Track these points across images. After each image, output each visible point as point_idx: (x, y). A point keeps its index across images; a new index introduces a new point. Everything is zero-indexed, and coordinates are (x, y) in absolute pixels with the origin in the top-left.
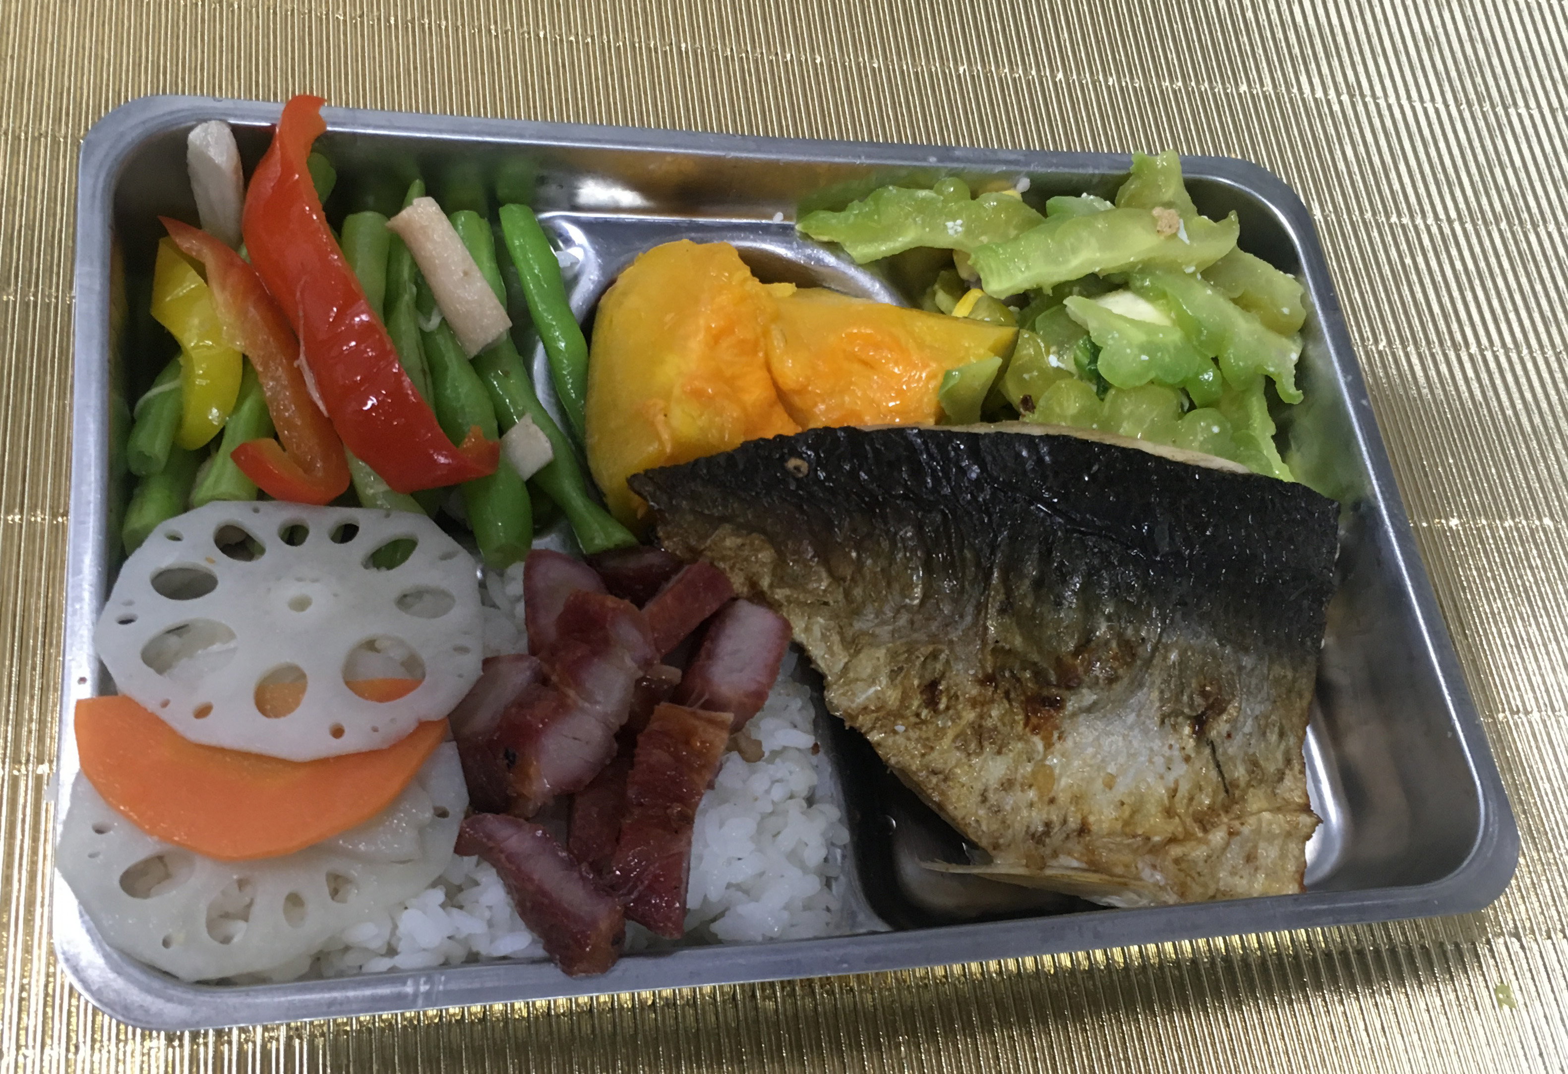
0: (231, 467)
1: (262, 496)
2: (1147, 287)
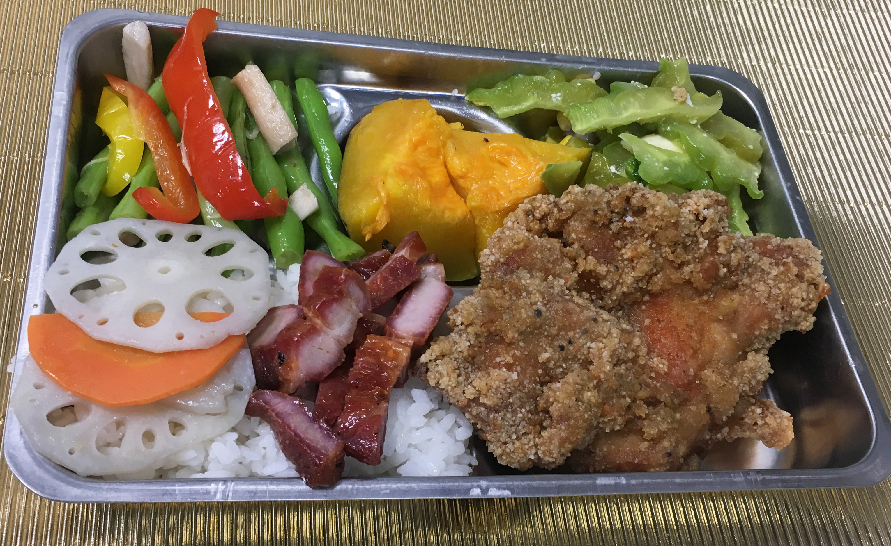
0: (132, 200)
1: (148, 217)
2: (668, 131)
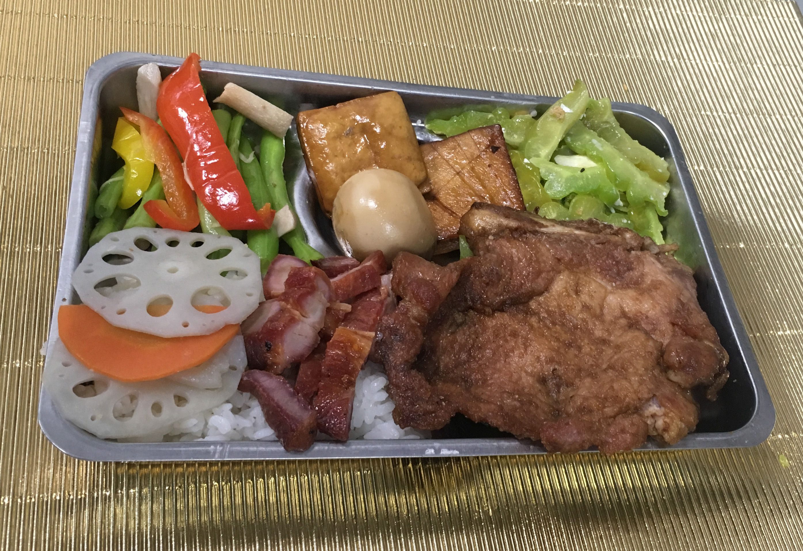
0: (144, 212)
1: (157, 226)
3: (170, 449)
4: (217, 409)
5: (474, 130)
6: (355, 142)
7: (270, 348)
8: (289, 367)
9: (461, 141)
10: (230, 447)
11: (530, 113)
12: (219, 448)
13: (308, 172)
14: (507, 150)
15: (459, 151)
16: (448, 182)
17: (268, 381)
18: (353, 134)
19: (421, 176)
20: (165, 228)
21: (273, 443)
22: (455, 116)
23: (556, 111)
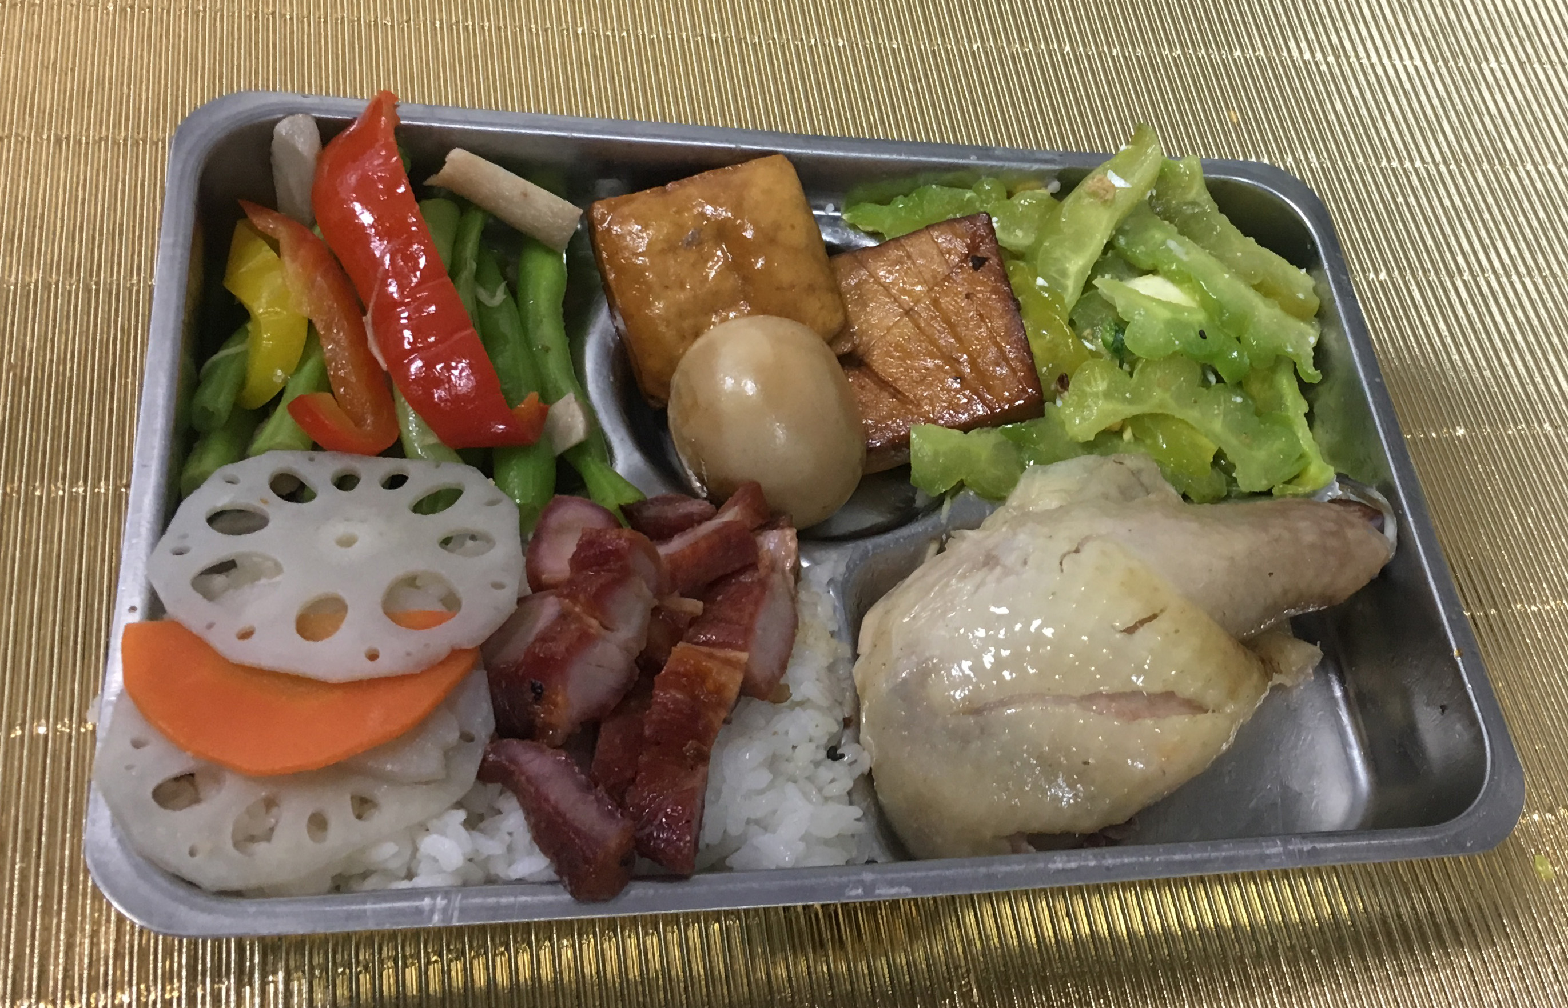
0: (289, 420)
1: (316, 447)
3: (345, 908)
4: (435, 822)
5: (939, 224)
6: (705, 259)
7: (540, 694)
8: (579, 730)
9: (913, 247)
10: (463, 898)
11: (1046, 187)
12: (440, 902)
13: (613, 317)
14: (1001, 263)
15: (909, 268)
16: (889, 329)
17: (538, 761)
18: (700, 244)
19: (835, 321)
20: (331, 449)
21: (548, 887)
22: (900, 197)
23: (1099, 184)
